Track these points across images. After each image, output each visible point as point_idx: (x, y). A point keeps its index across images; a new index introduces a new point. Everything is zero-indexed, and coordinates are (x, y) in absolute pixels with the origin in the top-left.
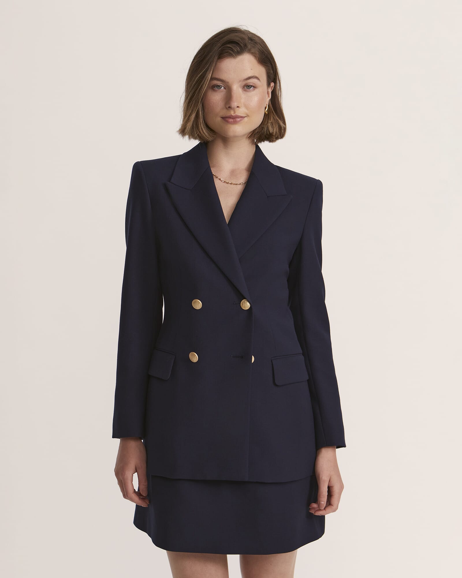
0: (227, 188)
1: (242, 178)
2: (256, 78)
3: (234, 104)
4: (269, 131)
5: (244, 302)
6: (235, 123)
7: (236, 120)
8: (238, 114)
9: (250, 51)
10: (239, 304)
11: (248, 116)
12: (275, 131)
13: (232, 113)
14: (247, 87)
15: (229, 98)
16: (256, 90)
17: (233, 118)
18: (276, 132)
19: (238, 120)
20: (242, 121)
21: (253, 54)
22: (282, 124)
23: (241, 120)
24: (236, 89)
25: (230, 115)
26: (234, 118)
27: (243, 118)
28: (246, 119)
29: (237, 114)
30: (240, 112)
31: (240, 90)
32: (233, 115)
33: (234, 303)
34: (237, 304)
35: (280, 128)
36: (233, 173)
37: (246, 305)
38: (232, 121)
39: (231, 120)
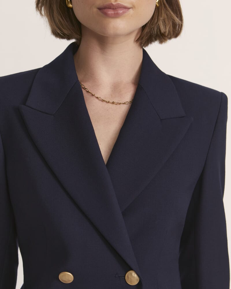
0: (108, 110)
1: (128, 95)
4: (160, 31)
5: (131, 274)
6: (117, 16)
7: (118, 12)
8: (121, 3)
10: (123, 276)
11: (133, 7)
12: (167, 30)
17: (113, 9)
18: (169, 31)
19: (121, 12)
20: (126, 14)
22: (177, 20)
23: (124, 13)
25: (110, 3)
26: (116, 9)
27: (127, 9)
28: (131, 11)
29: (119, 2)
32: (113, 3)
33: (117, 276)
34: (121, 276)
35: (174, 25)
36: (116, 88)
37: (133, 279)
38: (112, 14)
39: (111, 12)
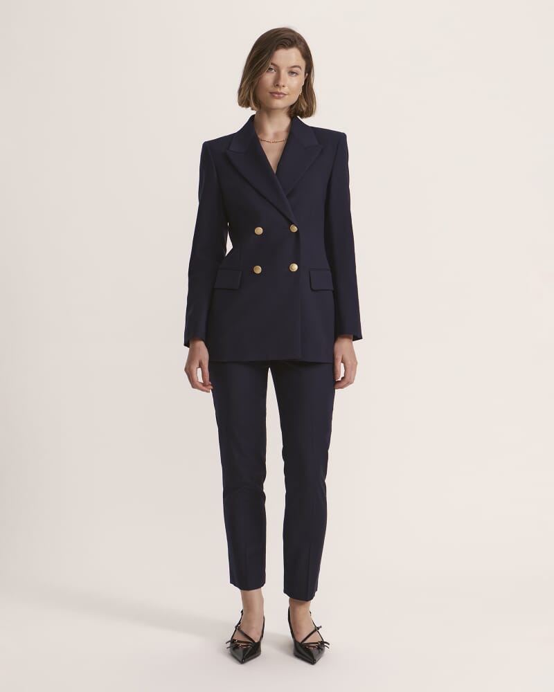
1: (283, 137)
2: (299, 67)
3: (281, 83)
4: (302, 109)
5: (293, 226)
6: (279, 98)
7: (280, 96)
9: (297, 47)
10: (288, 228)
11: (288, 94)
13: (279, 90)
14: (291, 73)
15: (278, 78)
16: (298, 77)
17: (278, 94)
19: (282, 96)
20: (284, 97)
21: (300, 49)
24: (284, 73)
25: (277, 91)
27: (285, 95)
28: (287, 96)
29: (282, 92)
30: (284, 90)
31: (287, 75)
32: (279, 92)
33: (285, 228)
36: (276, 135)
37: (294, 229)
38: (277, 97)
39: (276, 95)
